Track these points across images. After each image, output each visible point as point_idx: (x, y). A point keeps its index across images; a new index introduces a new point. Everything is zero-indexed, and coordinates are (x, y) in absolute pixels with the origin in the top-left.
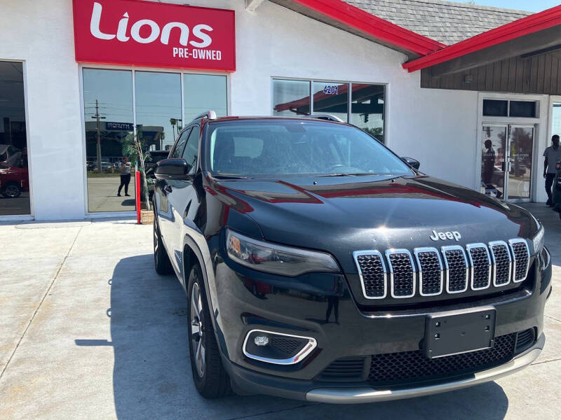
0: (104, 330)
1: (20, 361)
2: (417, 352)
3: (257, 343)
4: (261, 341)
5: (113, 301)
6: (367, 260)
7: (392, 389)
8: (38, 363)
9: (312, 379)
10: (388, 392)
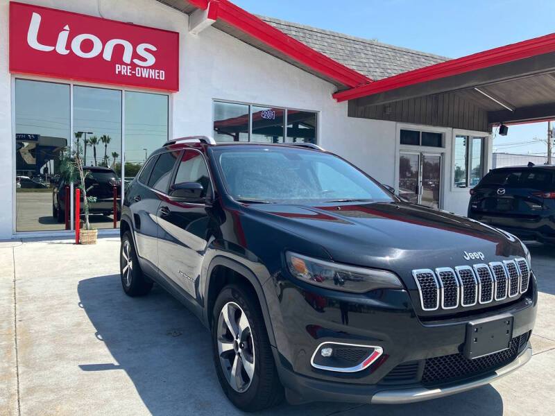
0: (103, 354)
1: (30, 391)
2: (457, 354)
3: (322, 354)
4: (327, 352)
5: (95, 325)
6: (424, 277)
7: (441, 387)
8: (52, 391)
9: (377, 384)
10: (438, 391)
